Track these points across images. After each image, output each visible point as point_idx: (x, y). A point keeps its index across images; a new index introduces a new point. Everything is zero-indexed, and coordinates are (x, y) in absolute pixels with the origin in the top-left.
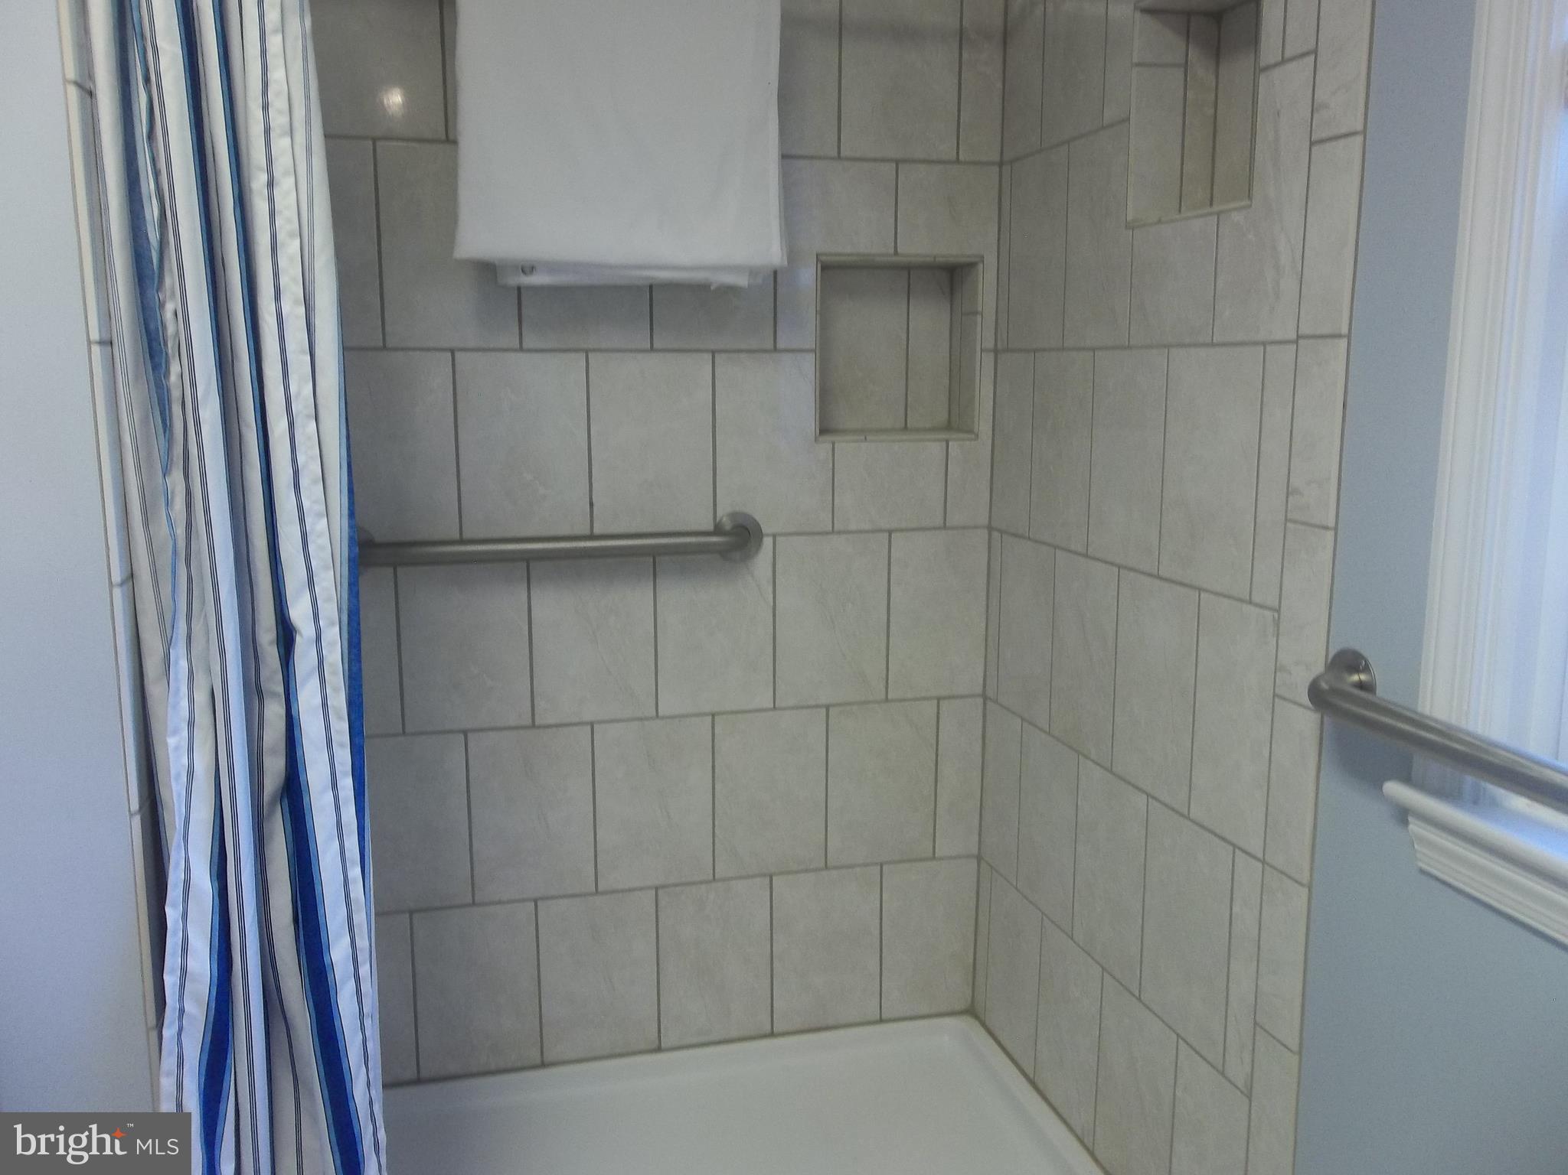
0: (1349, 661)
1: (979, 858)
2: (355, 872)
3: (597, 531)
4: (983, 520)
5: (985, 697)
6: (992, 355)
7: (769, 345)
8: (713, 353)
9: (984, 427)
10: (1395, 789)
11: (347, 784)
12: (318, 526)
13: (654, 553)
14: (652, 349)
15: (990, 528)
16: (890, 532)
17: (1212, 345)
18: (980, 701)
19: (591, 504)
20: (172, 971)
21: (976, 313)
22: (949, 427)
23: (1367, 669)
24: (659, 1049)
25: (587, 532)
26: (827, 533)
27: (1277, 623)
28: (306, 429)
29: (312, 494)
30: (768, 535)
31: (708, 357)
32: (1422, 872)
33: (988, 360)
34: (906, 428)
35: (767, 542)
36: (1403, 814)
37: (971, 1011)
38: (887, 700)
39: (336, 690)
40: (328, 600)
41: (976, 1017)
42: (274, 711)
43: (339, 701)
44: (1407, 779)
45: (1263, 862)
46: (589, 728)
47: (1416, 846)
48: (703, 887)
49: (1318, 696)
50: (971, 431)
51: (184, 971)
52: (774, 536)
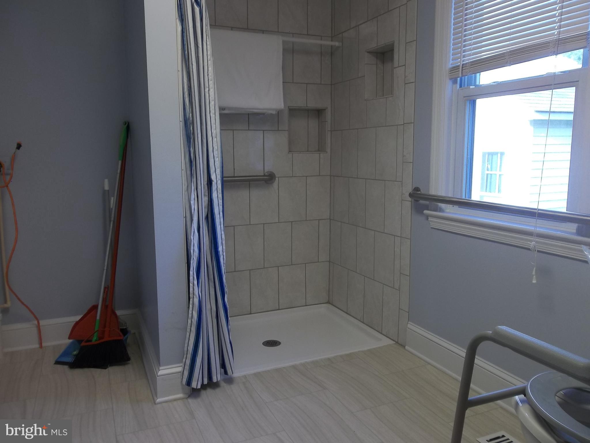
0: (417, 189)
1: (329, 262)
3: (235, 176)
4: (329, 174)
5: (330, 219)
6: (330, 132)
7: (277, 129)
8: (264, 131)
9: (329, 150)
10: (426, 212)
12: (217, 160)
13: (249, 181)
14: (249, 130)
15: (331, 176)
16: (307, 177)
17: (386, 126)
18: (329, 220)
19: (234, 169)
20: (192, 250)
21: (326, 121)
22: (319, 150)
23: (420, 191)
24: (251, 314)
25: (233, 175)
26: (291, 177)
27: (402, 184)
28: (215, 139)
29: (216, 153)
30: (277, 177)
31: (262, 132)
32: (432, 228)
33: (329, 133)
34: (308, 151)
35: (277, 179)
36: (427, 217)
37: (328, 302)
38: (306, 220)
39: (220, 193)
40: (218, 175)
41: (330, 303)
44: (428, 209)
45: (401, 237)
46: (233, 227)
47: (430, 223)
48: (261, 270)
49: (411, 195)
50: (325, 151)
51: (194, 250)
52: (279, 177)
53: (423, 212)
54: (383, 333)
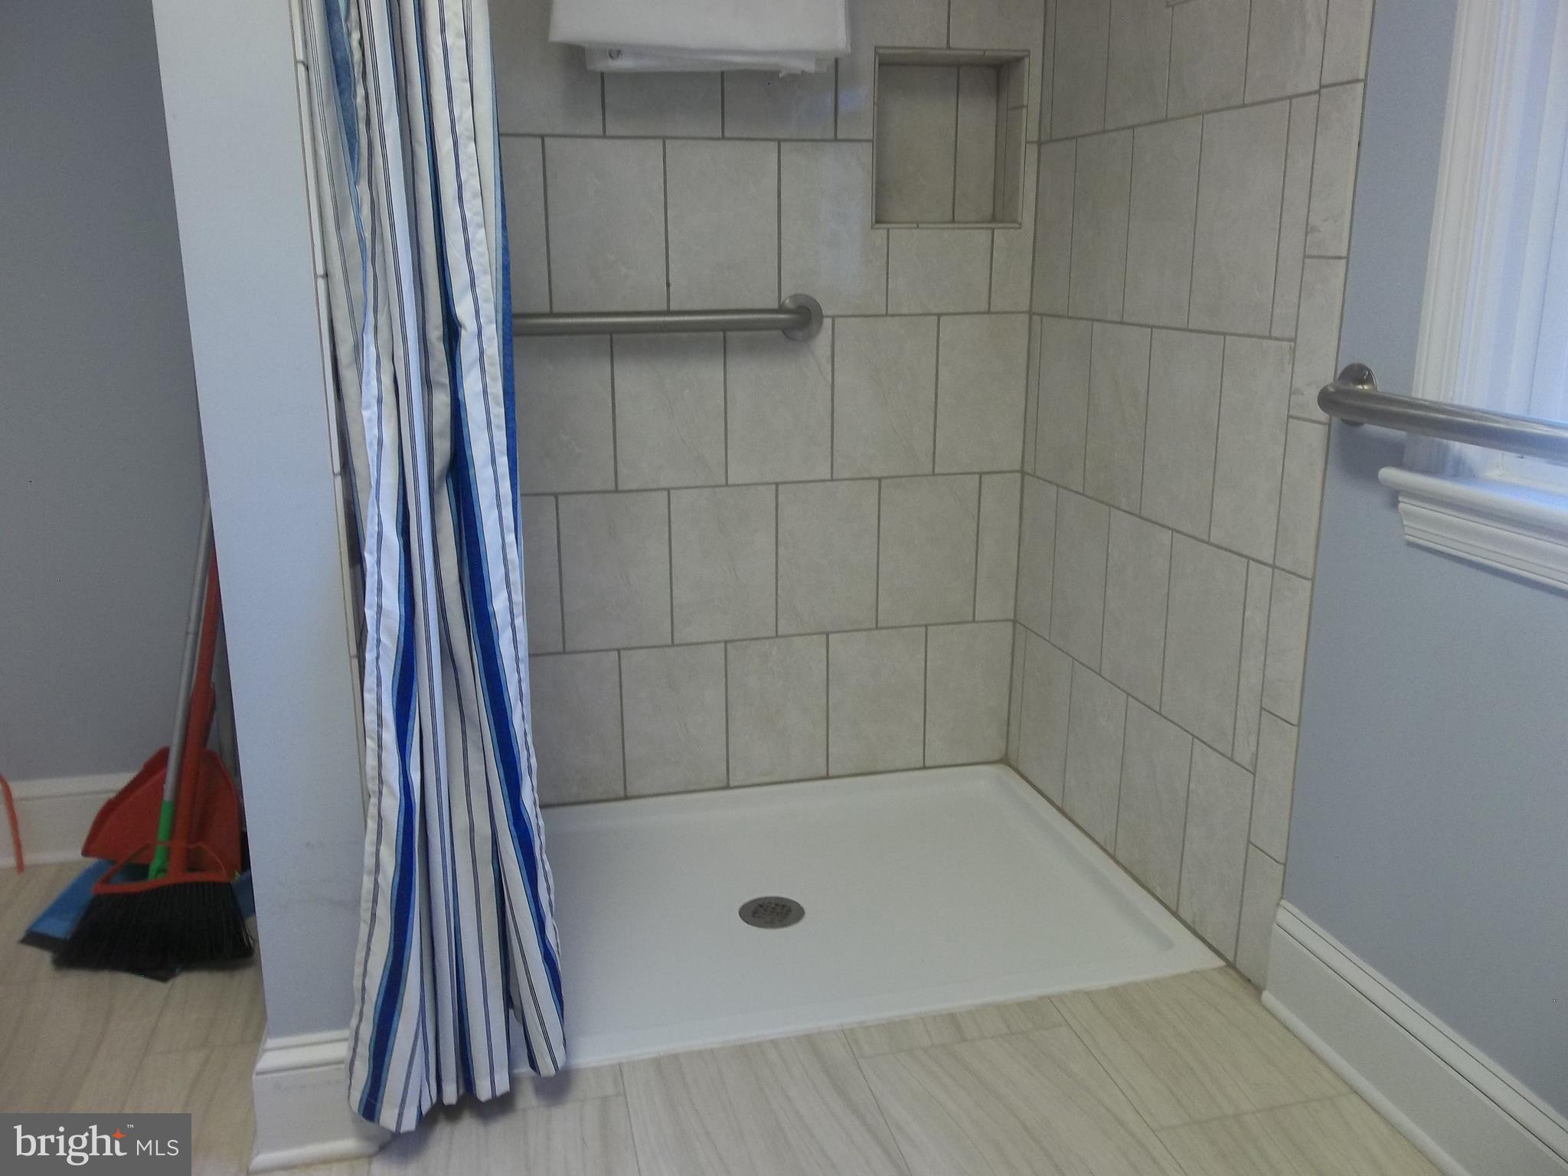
0: (1357, 374)
1: (1015, 622)
2: (510, 538)
3: (673, 307)
4: (1024, 305)
5: (1023, 473)
6: (1035, 147)
7: (830, 135)
8: (779, 141)
9: (1027, 217)
10: (1389, 474)
11: (503, 461)
12: (478, 235)
13: (725, 328)
14: (723, 138)
15: (1031, 313)
16: (939, 315)
17: (1244, 106)
18: (1018, 475)
19: (668, 285)
20: (371, 607)
21: (1022, 107)
22: (993, 219)
23: (1369, 380)
24: (728, 787)
25: (664, 307)
26: (883, 316)
27: (1293, 351)
28: (468, 149)
29: (473, 206)
30: (829, 317)
31: (774, 145)
32: (1410, 544)
33: (1032, 152)
34: (953, 221)
35: (827, 322)
36: (1394, 495)
37: (1005, 760)
38: (934, 474)
39: (494, 379)
40: (487, 301)
41: (1010, 765)
42: (442, 400)
43: (497, 389)
44: (1400, 464)
45: (1273, 567)
46: (666, 493)
47: (1405, 523)
48: (767, 642)
49: (1327, 400)
50: (1015, 222)
51: (380, 607)
52: (833, 318)
53: (1380, 469)
54: (1183, 914)
